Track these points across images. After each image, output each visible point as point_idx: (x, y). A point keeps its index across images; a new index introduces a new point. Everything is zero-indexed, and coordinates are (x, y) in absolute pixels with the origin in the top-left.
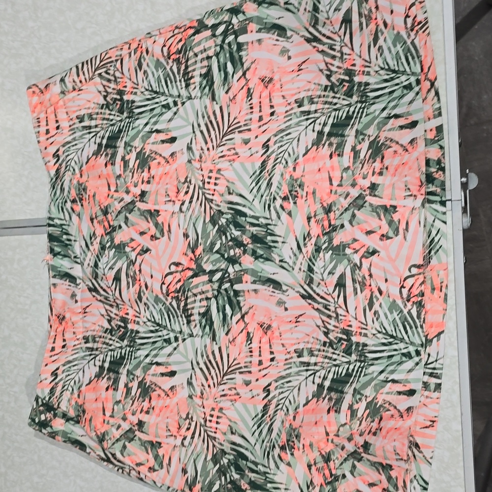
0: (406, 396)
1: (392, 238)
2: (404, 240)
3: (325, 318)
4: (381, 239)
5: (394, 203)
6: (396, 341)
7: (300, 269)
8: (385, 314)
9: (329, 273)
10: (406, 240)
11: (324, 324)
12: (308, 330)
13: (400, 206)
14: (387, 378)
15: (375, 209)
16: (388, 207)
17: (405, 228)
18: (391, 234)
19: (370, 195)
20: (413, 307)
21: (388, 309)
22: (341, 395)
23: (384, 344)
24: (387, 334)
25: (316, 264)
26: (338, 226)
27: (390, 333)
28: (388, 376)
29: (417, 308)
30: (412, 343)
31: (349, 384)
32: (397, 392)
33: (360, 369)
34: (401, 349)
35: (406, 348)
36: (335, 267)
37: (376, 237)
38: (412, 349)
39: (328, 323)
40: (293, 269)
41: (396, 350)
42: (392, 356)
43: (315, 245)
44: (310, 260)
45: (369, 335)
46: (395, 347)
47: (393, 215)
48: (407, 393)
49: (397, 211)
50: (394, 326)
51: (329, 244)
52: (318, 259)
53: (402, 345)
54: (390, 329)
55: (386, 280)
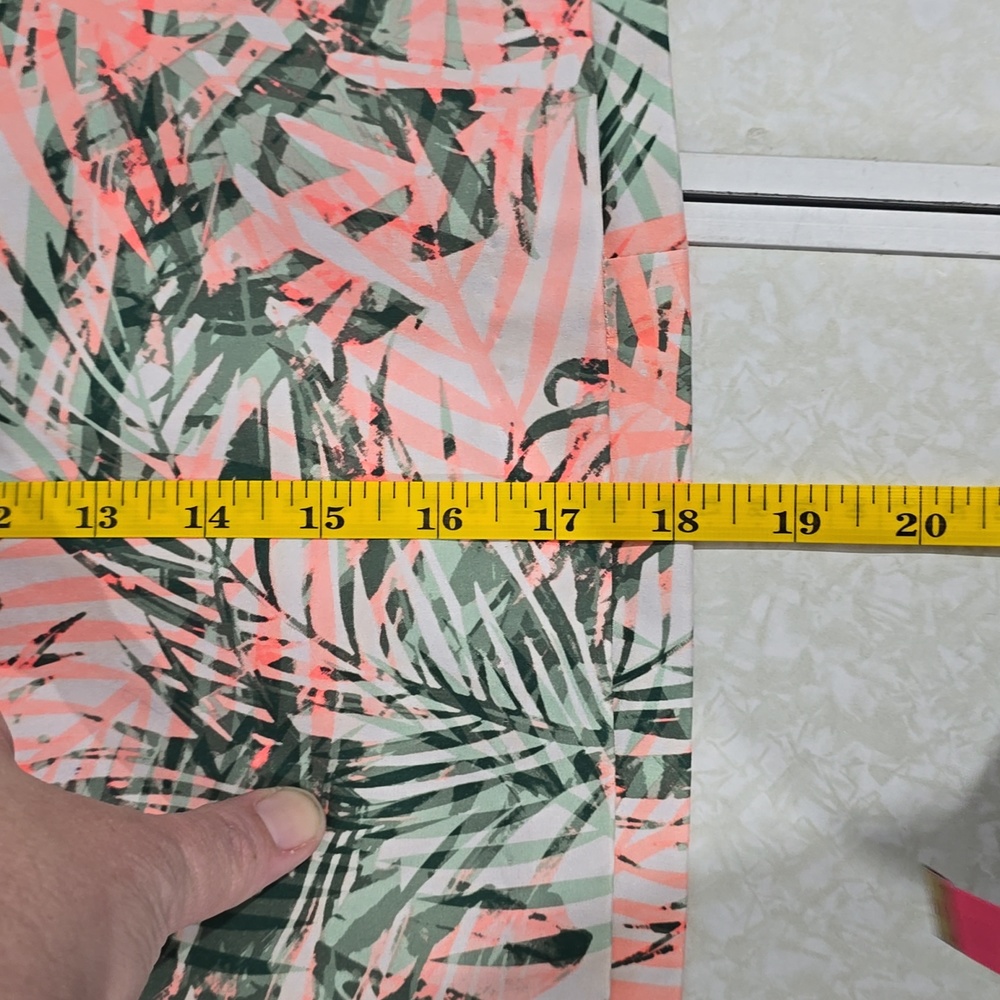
0: (547, 967)
1: (468, 244)
2: (520, 250)
3: (172, 631)
4: (422, 254)
5: (458, 79)
6: (488, 726)
7: (54, 411)
8: (439, 607)
9: (191, 421)
10: (529, 248)
11: (172, 659)
12: (94, 696)
13: (489, 91)
14: (464, 886)
15: (375, 108)
16: (437, 99)
17: (519, 194)
18: (460, 224)
19: (351, 47)
20: (560, 567)
21: (453, 583)
22: (259, 979)
23: (435, 740)
24: (446, 693)
25: (128, 379)
26: (207, 191)
27: (461, 689)
28: (463, 875)
29: (578, 571)
30: (557, 731)
31: (289, 930)
32: (508, 947)
33: (336, 859)
34: (509, 759)
35: (533, 751)
36: (216, 393)
37: (396, 240)
38: (558, 755)
39: (188, 651)
40: (23, 410)
41: (487, 763)
42: (471, 790)
43: (119, 292)
44: (102, 363)
45: (369, 702)
46: (483, 749)
47: (461, 136)
48: (552, 951)
49: (478, 115)
50: (478, 658)
51: (184, 285)
52: (140, 357)
53: (513, 742)
54: (459, 672)
55: (449, 446)
